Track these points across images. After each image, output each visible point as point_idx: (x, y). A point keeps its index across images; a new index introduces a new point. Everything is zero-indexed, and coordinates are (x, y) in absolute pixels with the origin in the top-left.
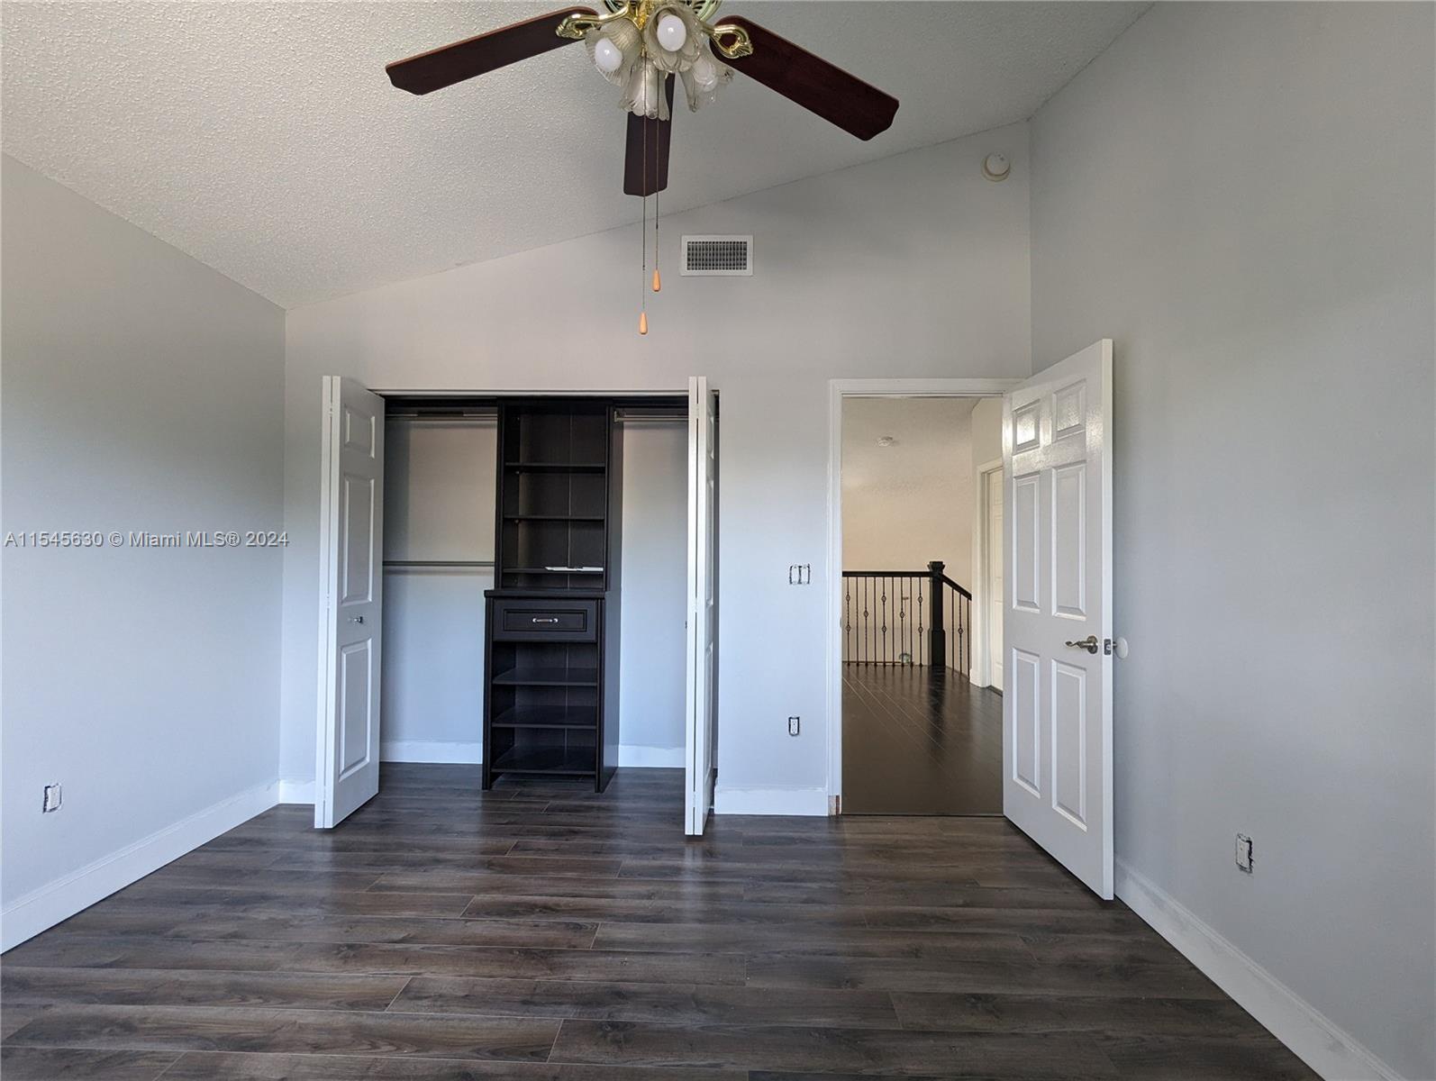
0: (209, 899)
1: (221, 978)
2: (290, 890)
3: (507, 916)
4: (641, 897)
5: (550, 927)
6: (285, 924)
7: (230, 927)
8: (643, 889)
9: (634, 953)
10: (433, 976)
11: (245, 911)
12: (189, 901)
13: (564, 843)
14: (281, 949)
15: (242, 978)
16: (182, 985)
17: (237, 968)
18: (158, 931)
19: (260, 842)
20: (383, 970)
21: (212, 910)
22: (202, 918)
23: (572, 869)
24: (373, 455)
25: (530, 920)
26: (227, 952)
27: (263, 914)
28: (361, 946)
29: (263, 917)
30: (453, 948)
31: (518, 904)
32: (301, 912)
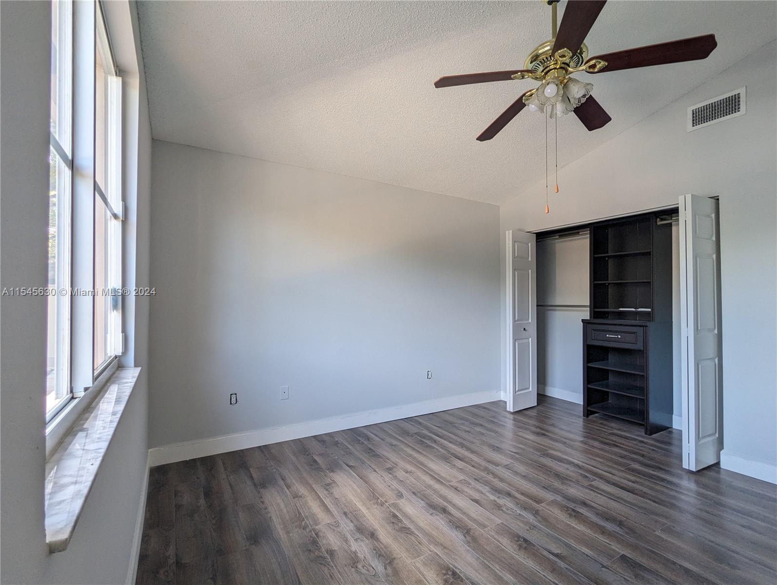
0: (467, 420)
1: (459, 440)
2: (489, 426)
3: (558, 461)
4: (630, 481)
5: (573, 472)
6: (483, 434)
7: (468, 429)
8: (633, 478)
9: (605, 496)
10: (517, 466)
11: (474, 427)
12: (462, 419)
13: (607, 447)
14: (478, 440)
15: (464, 442)
16: (450, 438)
17: (464, 440)
18: (451, 423)
19: (489, 410)
20: (503, 457)
21: (467, 423)
22: (463, 424)
23: (603, 458)
24: (530, 260)
25: (566, 466)
26: (465, 435)
27: (478, 429)
28: (500, 448)
29: (478, 430)
30: (530, 462)
31: (566, 459)
32: (488, 433)
